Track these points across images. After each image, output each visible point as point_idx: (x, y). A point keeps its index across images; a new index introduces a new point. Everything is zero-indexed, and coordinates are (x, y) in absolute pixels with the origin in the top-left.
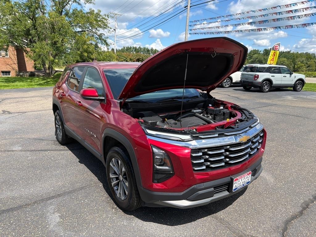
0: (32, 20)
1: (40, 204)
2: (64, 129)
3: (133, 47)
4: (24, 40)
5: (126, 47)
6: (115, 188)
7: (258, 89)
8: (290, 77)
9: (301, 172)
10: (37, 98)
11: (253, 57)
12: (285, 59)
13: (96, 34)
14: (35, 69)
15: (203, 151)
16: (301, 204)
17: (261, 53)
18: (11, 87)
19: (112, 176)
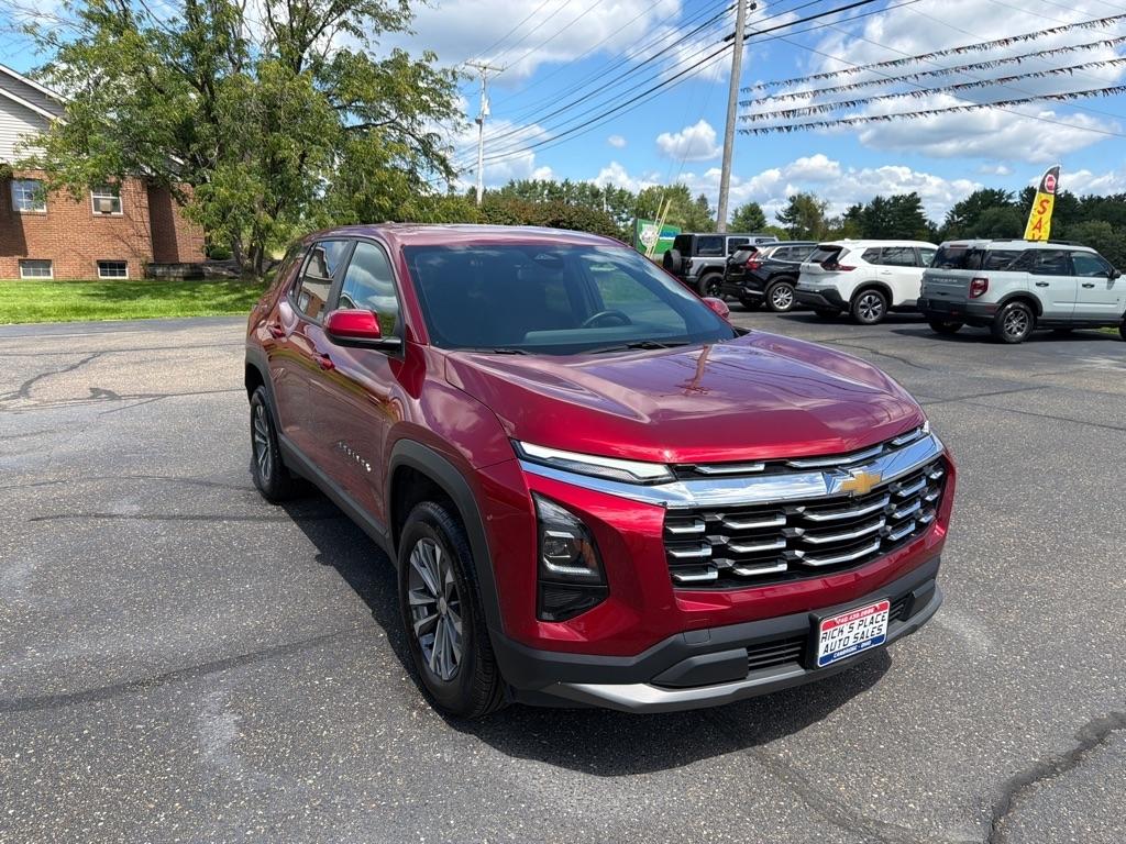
0: (202, 90)
1: (179, 683)
2: (278, 447)
3: (544, 182)
4: (173, 158)
5: (520, 184)
6: (424, 641)
7: (986, 330)
8: (1109, 288)
9: (1099, 623)
10: (205, 352)
11: (980, 217)
12: (1106, 225)
13: (413, 136)
14: (208, 255)
15: (709, 518)
16: (1078, 729)
17: (1011, 201)
18: (127, 314)
19: (414, 600)
